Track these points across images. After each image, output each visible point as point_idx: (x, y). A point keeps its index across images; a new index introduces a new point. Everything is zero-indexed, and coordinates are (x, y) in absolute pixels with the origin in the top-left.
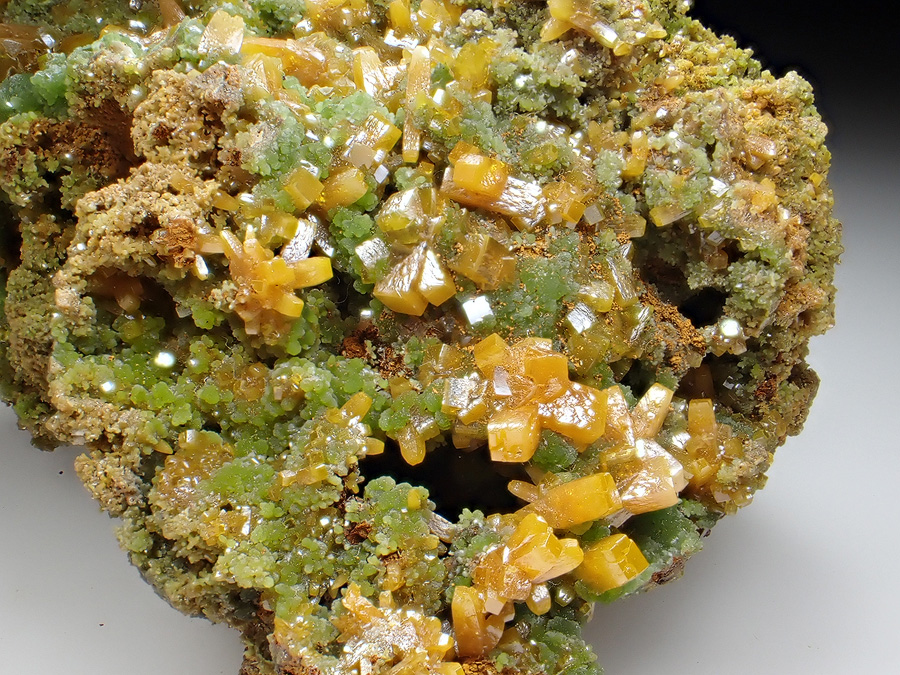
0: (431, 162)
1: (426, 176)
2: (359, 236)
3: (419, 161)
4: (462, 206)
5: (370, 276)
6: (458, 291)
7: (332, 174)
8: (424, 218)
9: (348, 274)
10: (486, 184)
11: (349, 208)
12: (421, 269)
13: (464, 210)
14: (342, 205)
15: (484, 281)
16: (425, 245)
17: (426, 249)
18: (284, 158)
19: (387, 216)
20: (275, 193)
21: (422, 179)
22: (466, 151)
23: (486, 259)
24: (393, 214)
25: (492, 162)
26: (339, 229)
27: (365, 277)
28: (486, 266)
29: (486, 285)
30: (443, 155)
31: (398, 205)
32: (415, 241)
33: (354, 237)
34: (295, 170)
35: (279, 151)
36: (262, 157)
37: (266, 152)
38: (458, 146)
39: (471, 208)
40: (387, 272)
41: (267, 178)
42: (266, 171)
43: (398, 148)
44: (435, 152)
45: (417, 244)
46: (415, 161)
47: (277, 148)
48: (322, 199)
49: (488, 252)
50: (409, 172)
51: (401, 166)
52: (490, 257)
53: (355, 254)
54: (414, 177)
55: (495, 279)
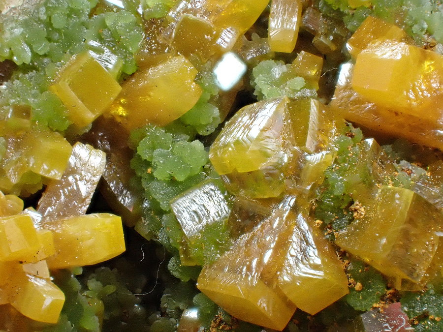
0: (317, 53)
1: (307, 79)
2: (180, 178)
3: (297, 50)
4: (367, 133)
5: (194, 252)
6: (352, 289)
7: (142, 67)
8: (294, 152)
9: (160, 246)
10: (412, 96)
11: (168, 128)
12: (283, 245)
13: (370, 141)
14: (155, 121)
15: (400, 274)
16: (291, 201)
17: (295, 209)
18: (56, 36)
19: (226, 146)
20: (35, 96)
21: (299, 82)
22: (379, 34)
23: (406, 234)
24: (237, 142)
25: (424, 57)
26: (148, 164)
27: (186, 252)
28: (406, 247)
29: (404, 282)
30: (340, 41)
31: (248, 127)
32: (276, 194)
33: (172, 182)
34: (74, 57)
35: (49, 24)
36: (18, 31)
37: (26, 24)
38: (365, 26)
39: (383, 138)
40: (222, 248)
41: (26, 68)
42: (24, 55)
43: (261, 25)
44: (326, 35)
45: (279, 200)
46: (289, 50)
47: (44, 17)
48: (121, 111)
49: (411, 221)
50: (278, 70)
51: (264, 57)
52: (413, 231)
53: (170, 211)
54: (285, 77)
55: (422, 272)
